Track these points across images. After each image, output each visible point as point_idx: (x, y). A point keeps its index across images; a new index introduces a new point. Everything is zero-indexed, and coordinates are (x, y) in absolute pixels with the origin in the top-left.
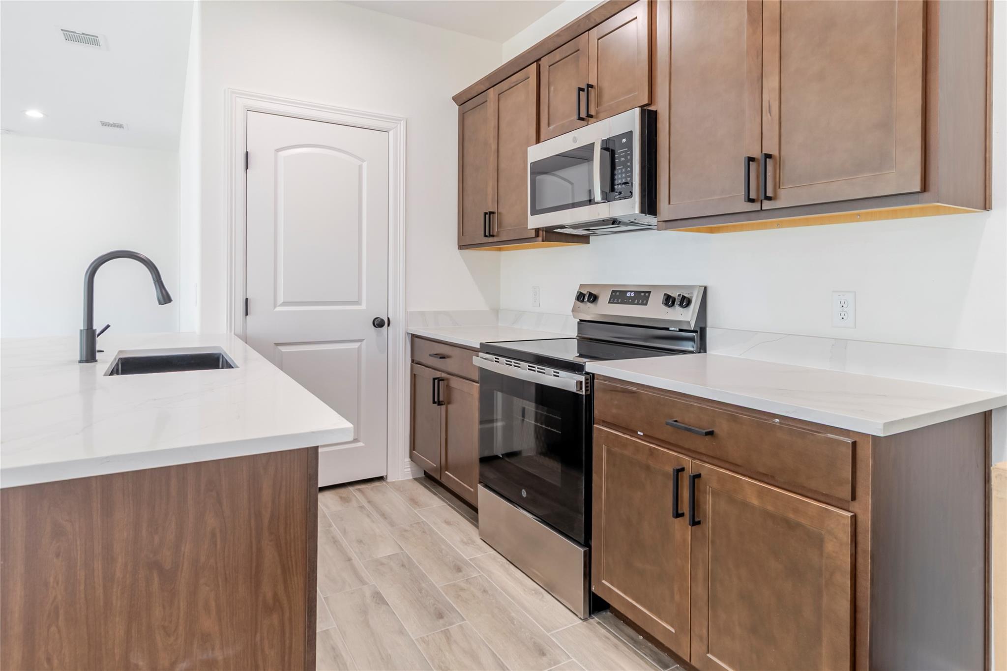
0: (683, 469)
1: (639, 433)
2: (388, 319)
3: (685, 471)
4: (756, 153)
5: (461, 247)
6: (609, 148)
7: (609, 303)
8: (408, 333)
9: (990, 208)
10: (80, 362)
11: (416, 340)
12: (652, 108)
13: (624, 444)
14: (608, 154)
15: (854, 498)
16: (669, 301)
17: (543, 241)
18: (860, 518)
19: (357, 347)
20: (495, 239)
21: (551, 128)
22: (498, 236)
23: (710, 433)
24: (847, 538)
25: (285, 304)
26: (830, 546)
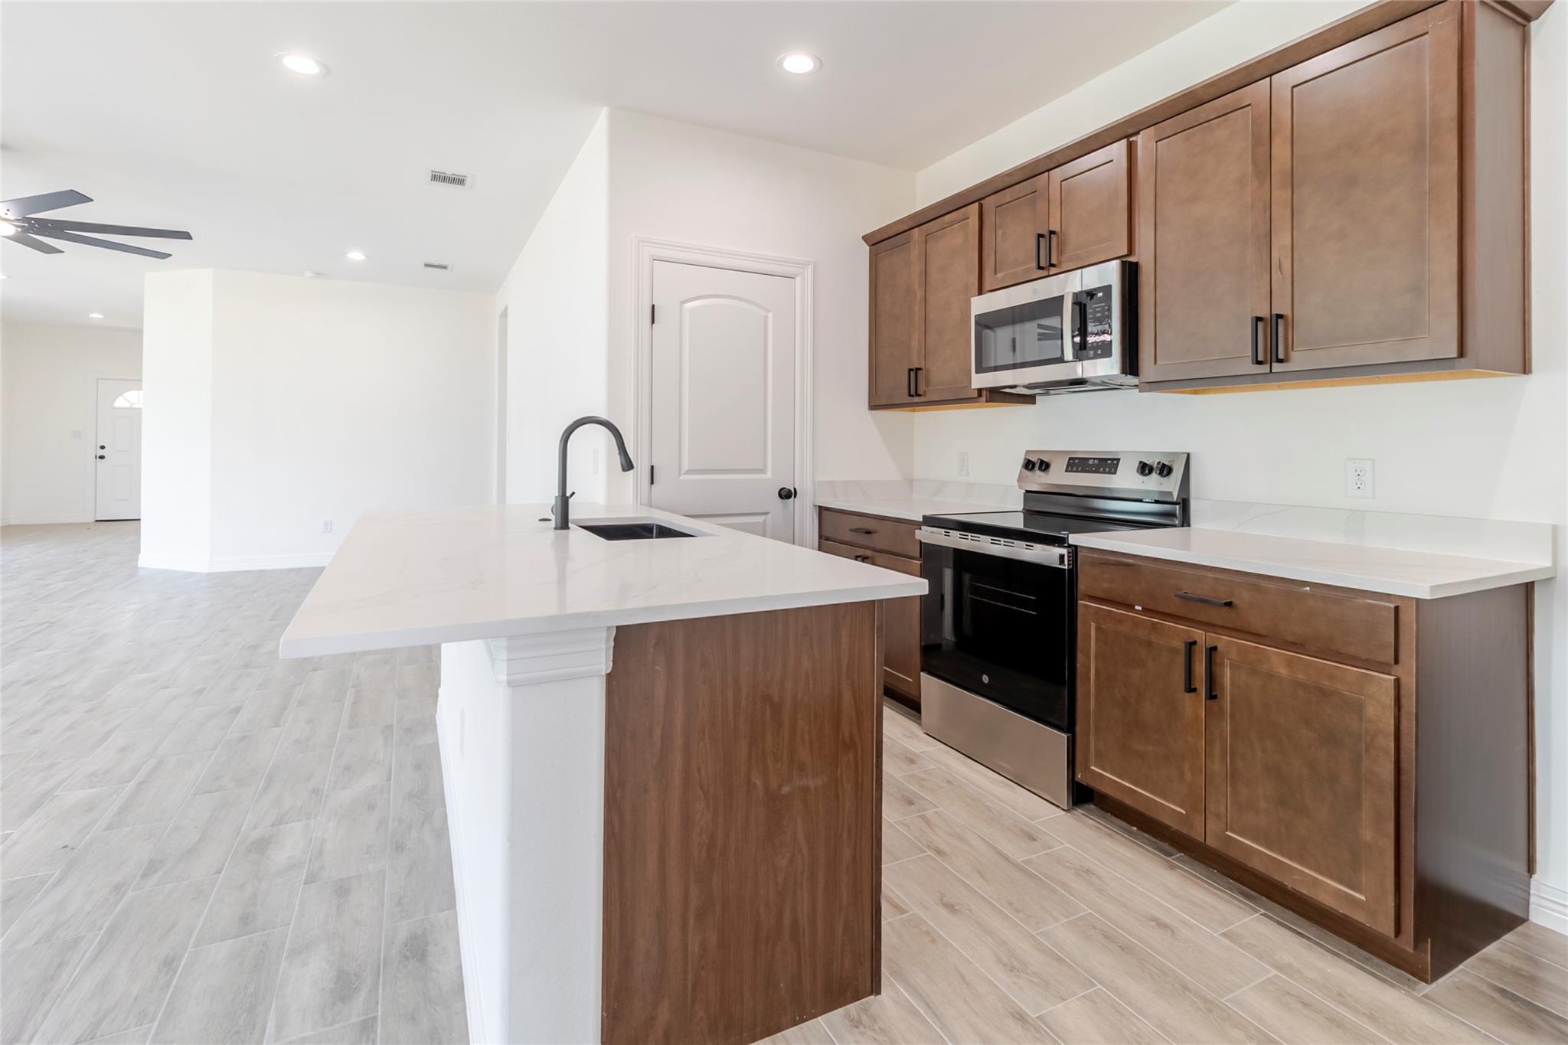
0: (1195, 643)
1: (1137, 607)
2: (795, 489)
3: (1197, 646)
4: (1264, 312)
5: (873, 406)
6: (1083, 303)
7: (1066, 471)
8: (815, 506)
9: (1530, 372)
10: (556, 529)
11: (825, 512)
12: (1132, 259)
13: (1120, 620)
14: (1077, 307)
15: (1397, 661)
16: (1145, 469)
17: (987, 402)
18: (1403, 681)
19: (761, 520)
20: (922, 399)
21: (999, 275)
22: (925, 395)
23: (1229, 604)
24: (1390, 701)
25: (689, 472)
26: (1371, 711)
